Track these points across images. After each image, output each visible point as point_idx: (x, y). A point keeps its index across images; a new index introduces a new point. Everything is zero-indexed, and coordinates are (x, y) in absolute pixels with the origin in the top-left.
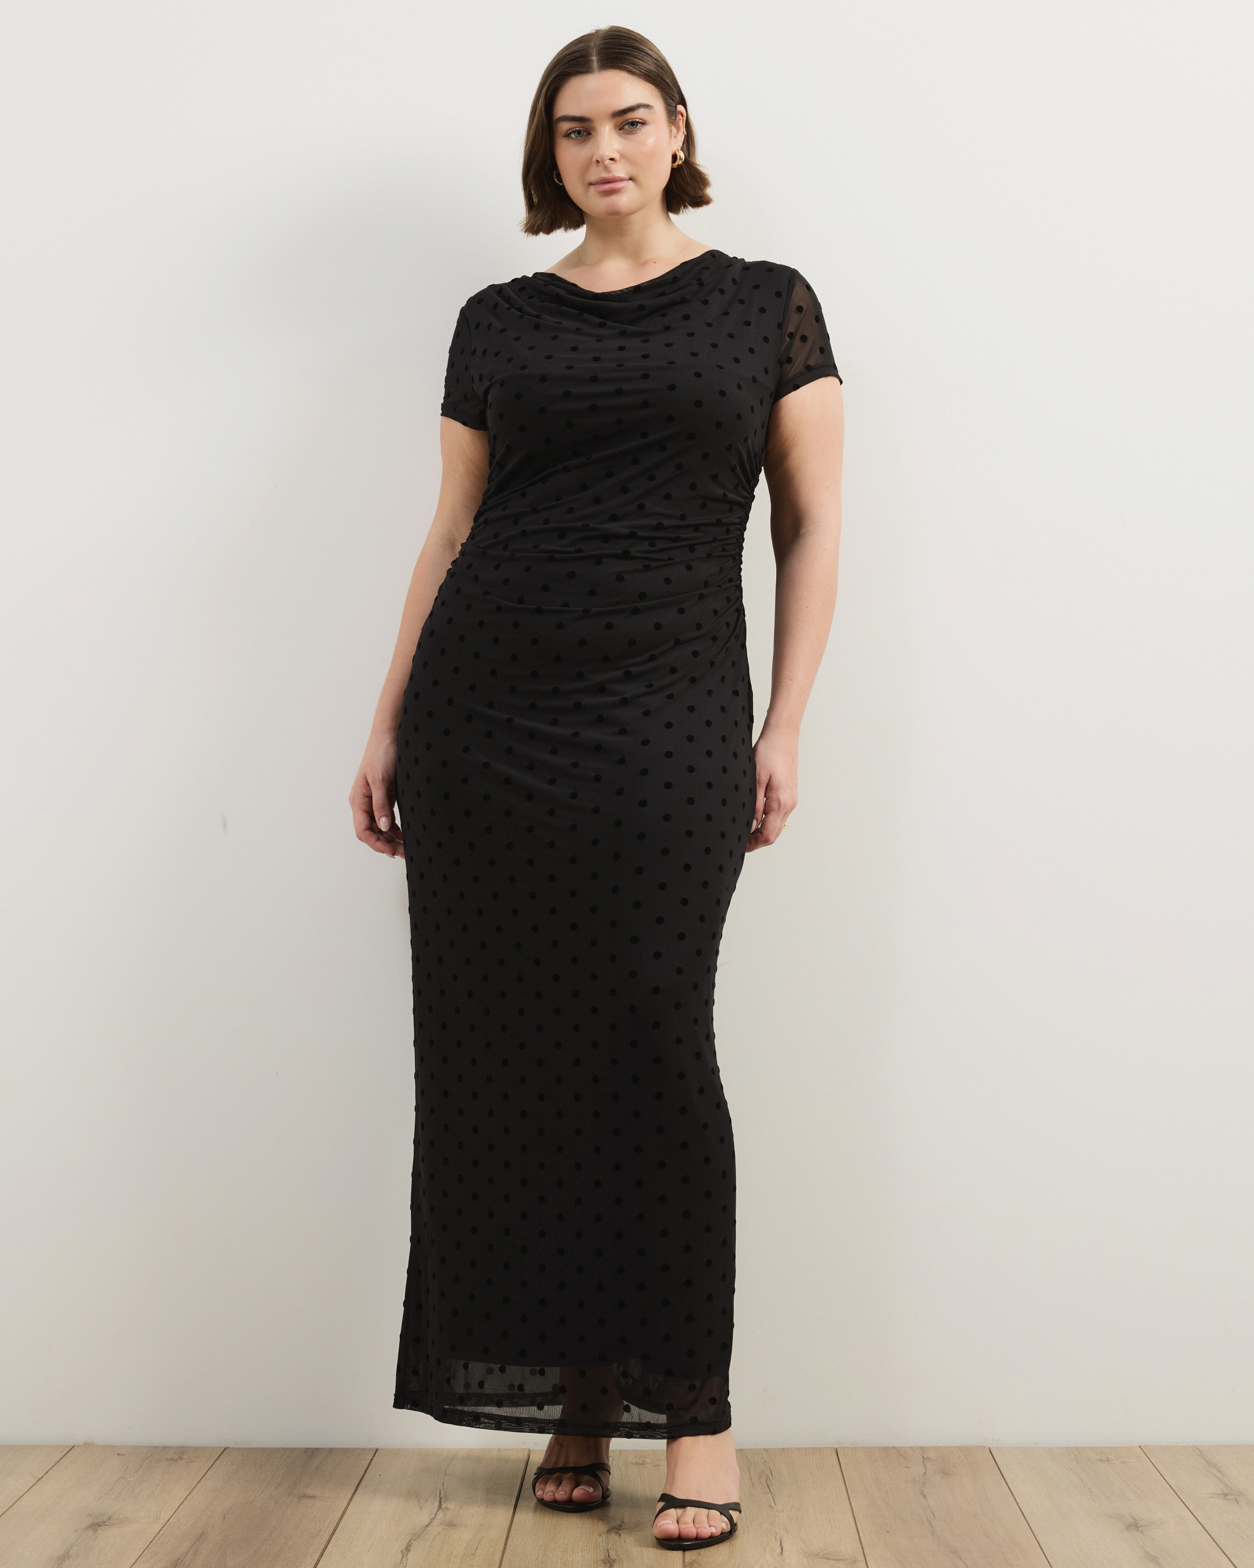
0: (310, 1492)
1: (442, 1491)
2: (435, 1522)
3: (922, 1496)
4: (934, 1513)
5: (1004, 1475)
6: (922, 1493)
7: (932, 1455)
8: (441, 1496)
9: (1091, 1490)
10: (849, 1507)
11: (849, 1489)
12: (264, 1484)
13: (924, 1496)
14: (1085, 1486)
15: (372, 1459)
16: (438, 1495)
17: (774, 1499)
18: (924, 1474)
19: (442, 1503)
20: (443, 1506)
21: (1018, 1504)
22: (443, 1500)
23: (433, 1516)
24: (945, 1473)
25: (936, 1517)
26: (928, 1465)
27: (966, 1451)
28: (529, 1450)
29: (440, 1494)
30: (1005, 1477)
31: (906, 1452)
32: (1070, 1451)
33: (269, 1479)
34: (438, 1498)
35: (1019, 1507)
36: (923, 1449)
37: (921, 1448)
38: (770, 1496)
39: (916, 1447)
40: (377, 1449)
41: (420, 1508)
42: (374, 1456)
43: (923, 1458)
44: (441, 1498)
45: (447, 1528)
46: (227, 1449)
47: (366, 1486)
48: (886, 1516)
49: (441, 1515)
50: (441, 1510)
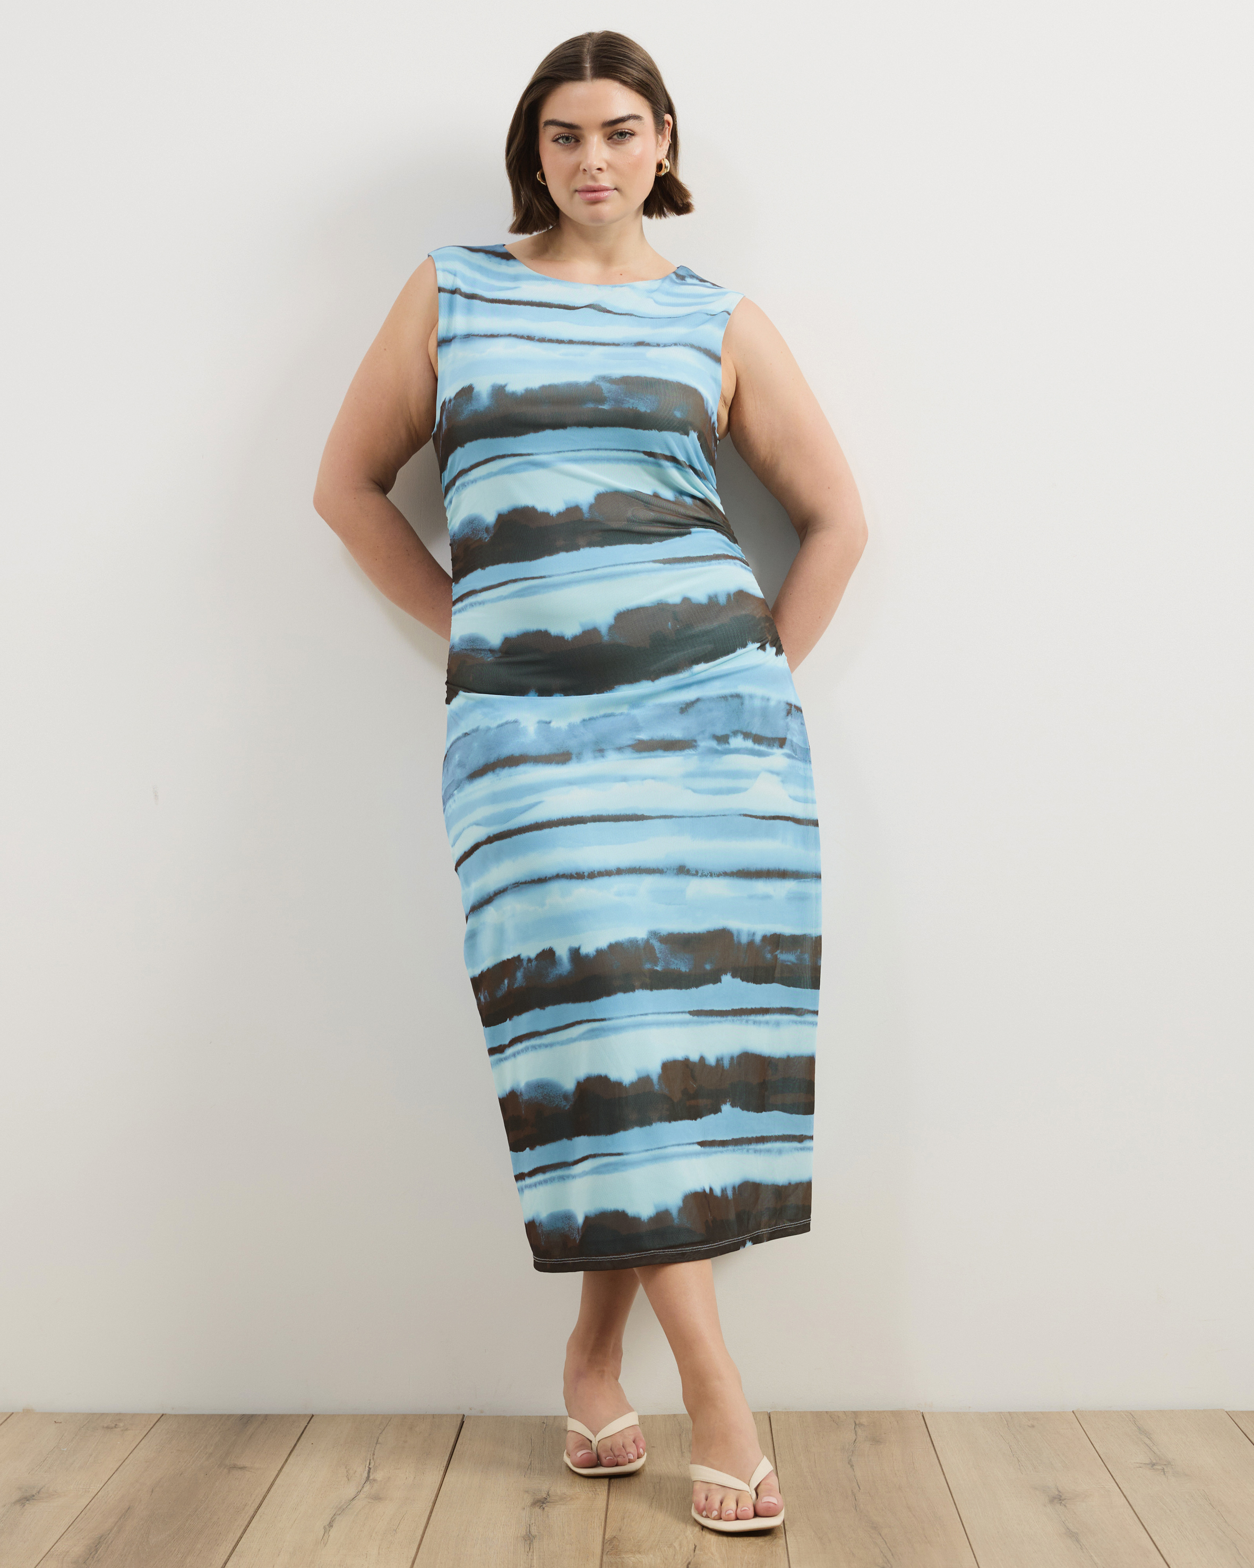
0: (242, 1461)
1: (372, 1461)
2: (362, 1495)
3: (849, 1466)
4: (859, 1483)
5: (934, 1443)
6: (850, 1462)
7: (864, 1420)
8: (370, 1467)
9: (1019, 1459)
11: (777, 1457)
12: (197, 1454)
13: (852, 1466)
14: (1013, 1455)
15: (307, 1425)
16: (367, 1466)
18: (854, 1441)
19: (371, 1474)
20: (371, 1478)
21: (944, 1474)
22: (371, 1470)
23: (360, 1488)
24: (876, 1440)
25: (861, 1489)
26: (859, 1432)
27: (898, 1415)
28: (464, 1415)
29: (370, 1465)
30: (935, 1445)
31: (839, 1417)
32: (1002, 1417)
33: (202, 1447)
34: (367, 1468)
35: (945, 1477)
36: (856, 1414)
37: (855, 1412)
39: (849, 1411)
40: (313, 1416)
41: (348, 1479)
42: (308, 1423)
43: (855, 1423)
44: (370, 1468)
45: (373, 1501)
46: (163, 1416)
47: (297, 1454)
48: (811, 1489)
49: (368, 1487)
50: (369, 1482)
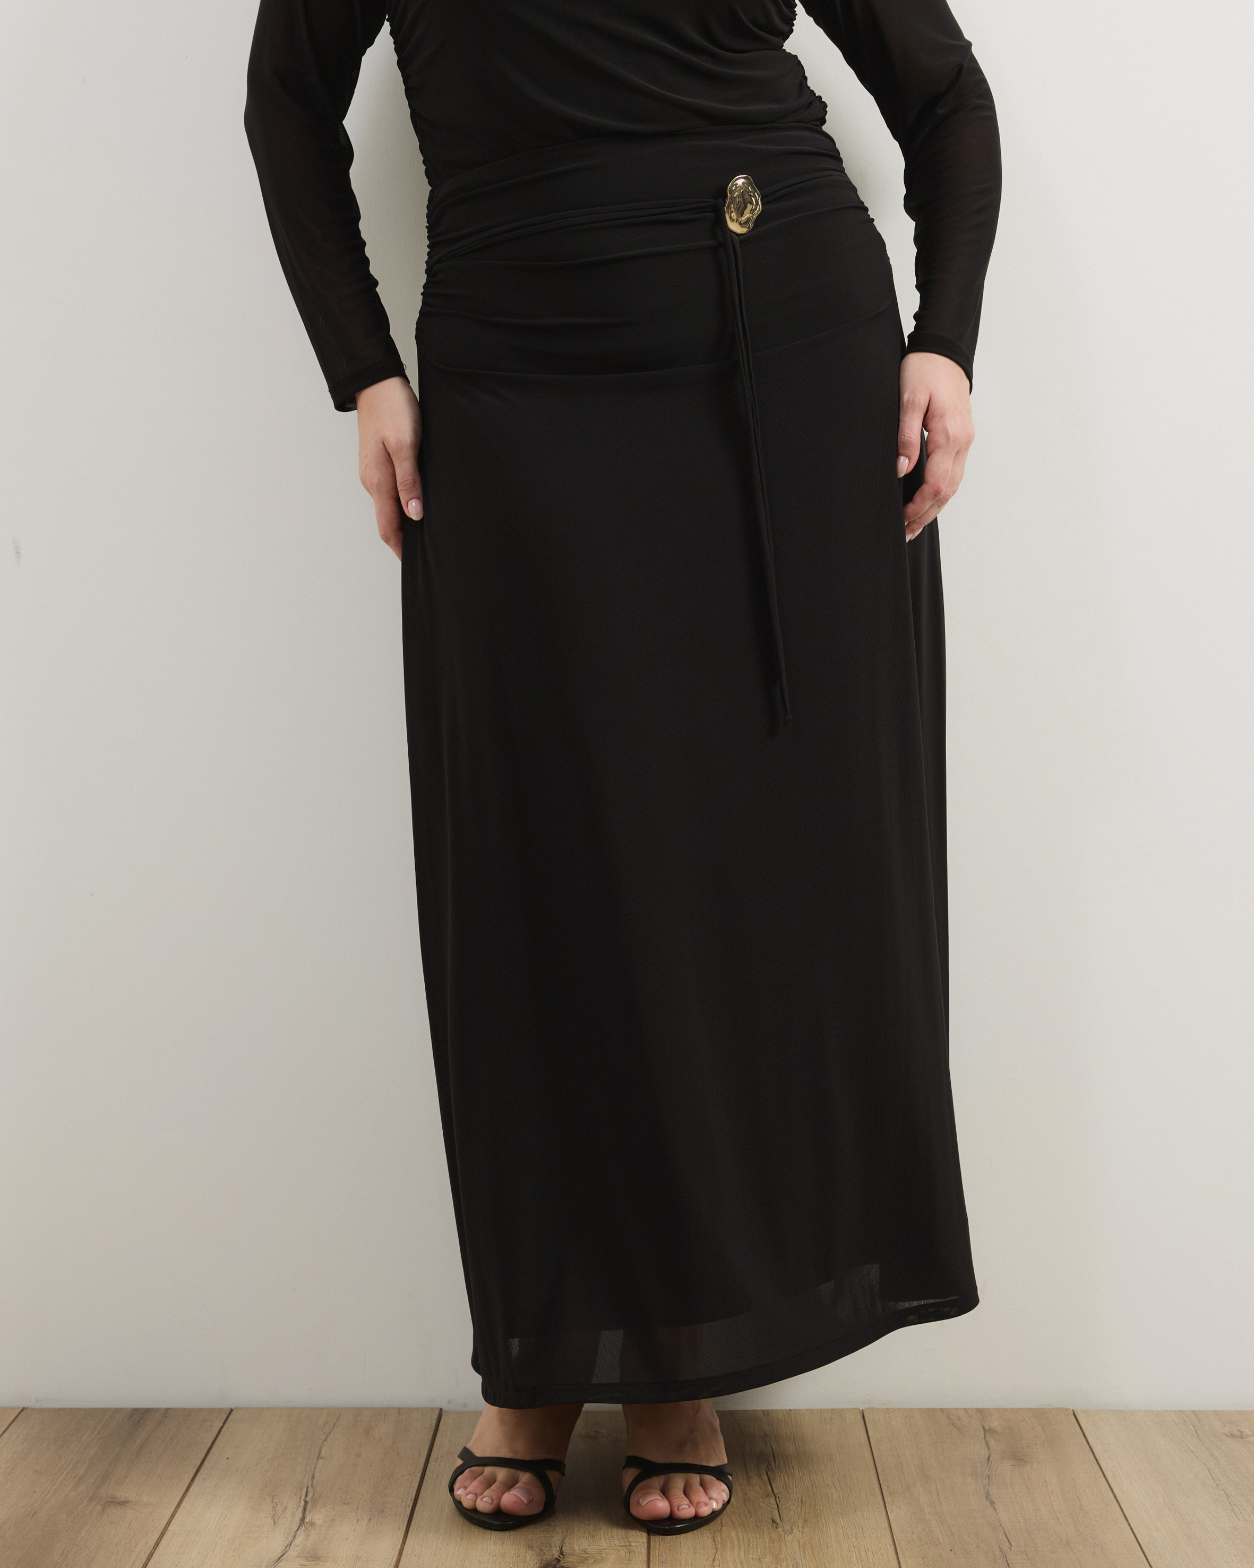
0: (122, 1494)
1: (310, 1489)
2: (292, 1552)
3: (988, 1503)
4: (1008, 1535)
5: (1100, 1462)
6: (988, 1496)
7: (995, 1423)
8: (308, 1499)
9: (1227, 1492)
10: (886, 1524)
11: (883, 1487)
12: (61, 1478)
13: (992, 1503)
14: (1217, 1485)
15: (222, 1427)
16: (303, 1497)
17: (778, 1506)
18: (988, 1460)
19: (307, 1512)
20: (307, 1520)
21: (1127, 1521)
22: (309, 1507)
23: (290, 1538)
24: (1018, 1458)
25: (1013, 1544)
26: (992, 1443)
27: (1041, 1415)
28: (441, 1410)
29: (306, 1495)
30: (1102, 1466)
31: (959, 1418)
32: (1186, 1418)
33: (71, 1467)
34: (302, 1502)
35: (1129, 1525)
36: (982, 1413)
37: (980, 1411)
38: (773, 1500)
39: (972, 1409)
40: (232, 1410)
41: (274, 1522)
42: (224, 1423)
43: (984, 1428)
44: (306, 1502)
45: (307, 1563)
46: (24, 1411)
47: (204, 1479)
48: (940, 1544)
49: (302, 1536)
50: (303, 1528)
